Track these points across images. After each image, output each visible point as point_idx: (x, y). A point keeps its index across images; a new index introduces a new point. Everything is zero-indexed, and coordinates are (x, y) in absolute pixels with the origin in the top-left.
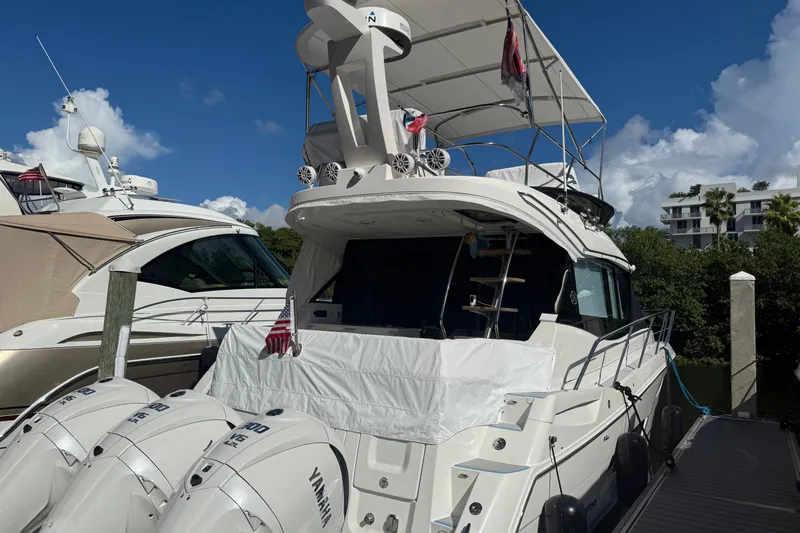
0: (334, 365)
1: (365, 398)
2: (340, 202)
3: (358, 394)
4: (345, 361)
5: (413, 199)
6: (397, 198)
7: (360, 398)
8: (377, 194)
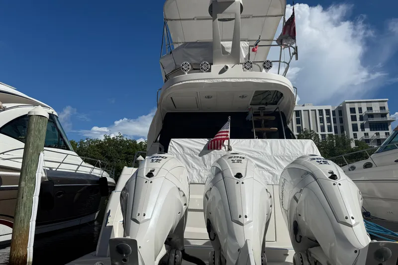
0: (256, 154)
1: (279, 168)
2: (215, 81)
3: (274, 166)
4: (262, 151)
5: (259, 82)
6: (250, 80)
7: (276, 168)
8: (238, 78)
